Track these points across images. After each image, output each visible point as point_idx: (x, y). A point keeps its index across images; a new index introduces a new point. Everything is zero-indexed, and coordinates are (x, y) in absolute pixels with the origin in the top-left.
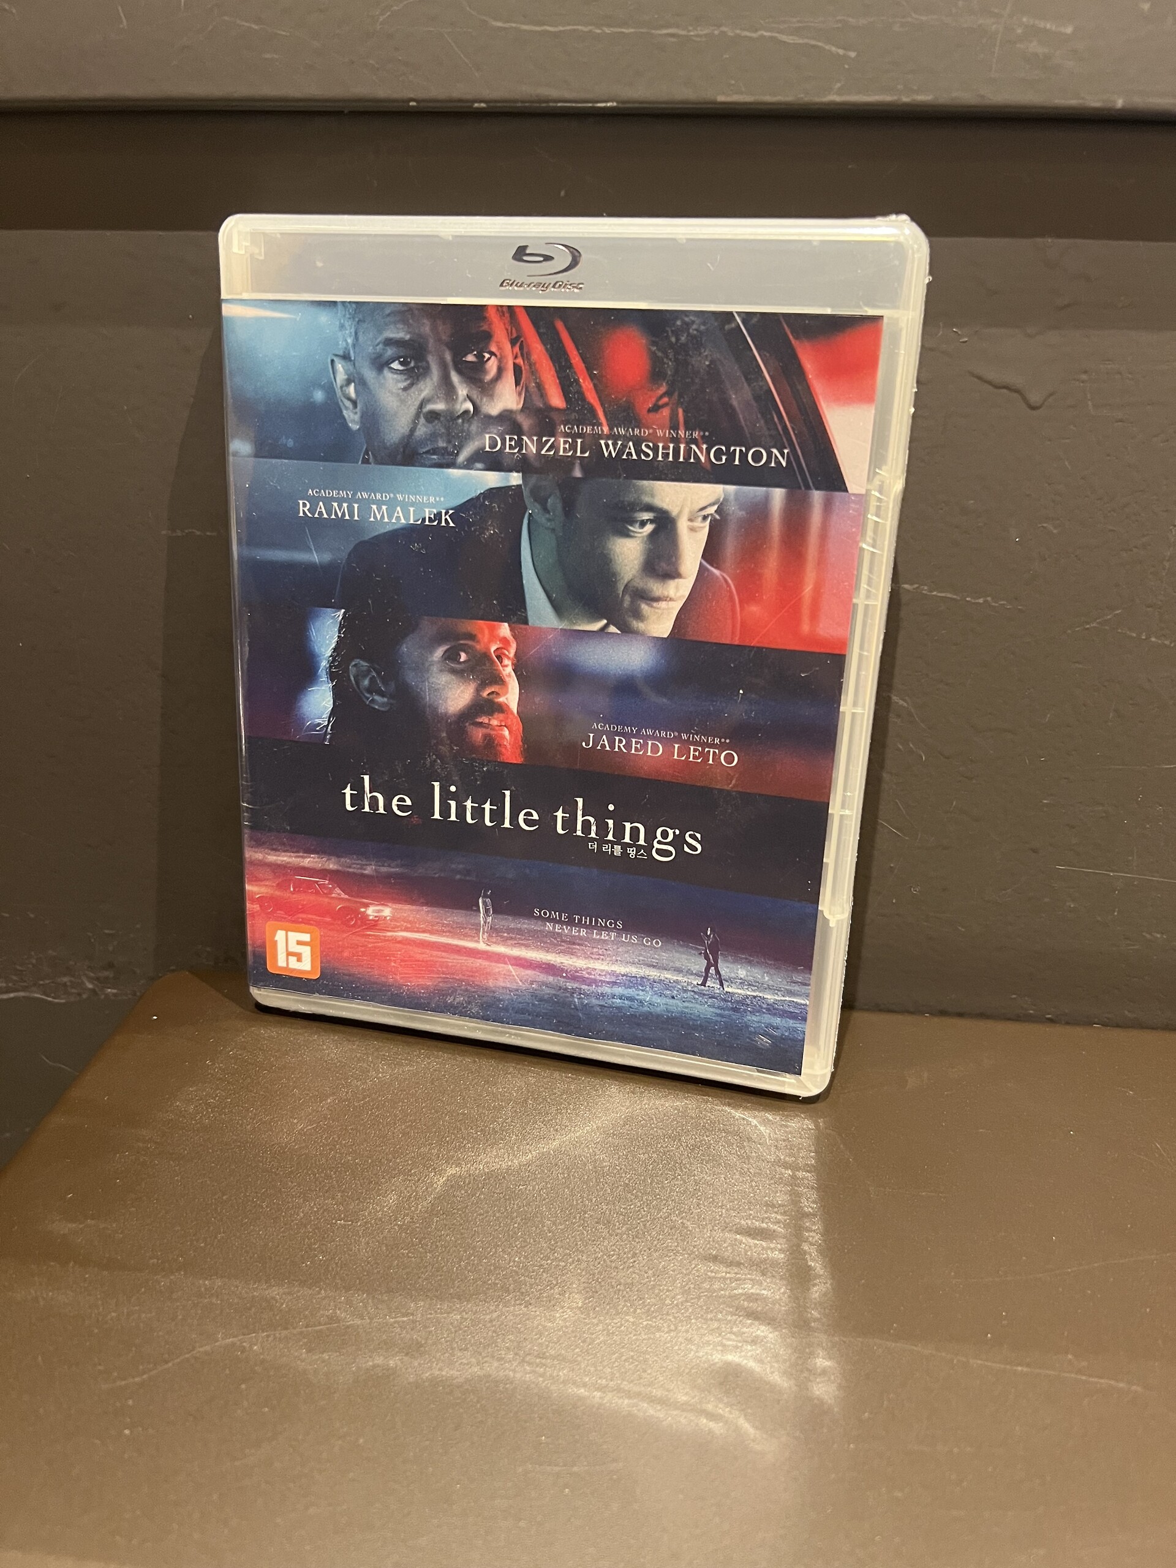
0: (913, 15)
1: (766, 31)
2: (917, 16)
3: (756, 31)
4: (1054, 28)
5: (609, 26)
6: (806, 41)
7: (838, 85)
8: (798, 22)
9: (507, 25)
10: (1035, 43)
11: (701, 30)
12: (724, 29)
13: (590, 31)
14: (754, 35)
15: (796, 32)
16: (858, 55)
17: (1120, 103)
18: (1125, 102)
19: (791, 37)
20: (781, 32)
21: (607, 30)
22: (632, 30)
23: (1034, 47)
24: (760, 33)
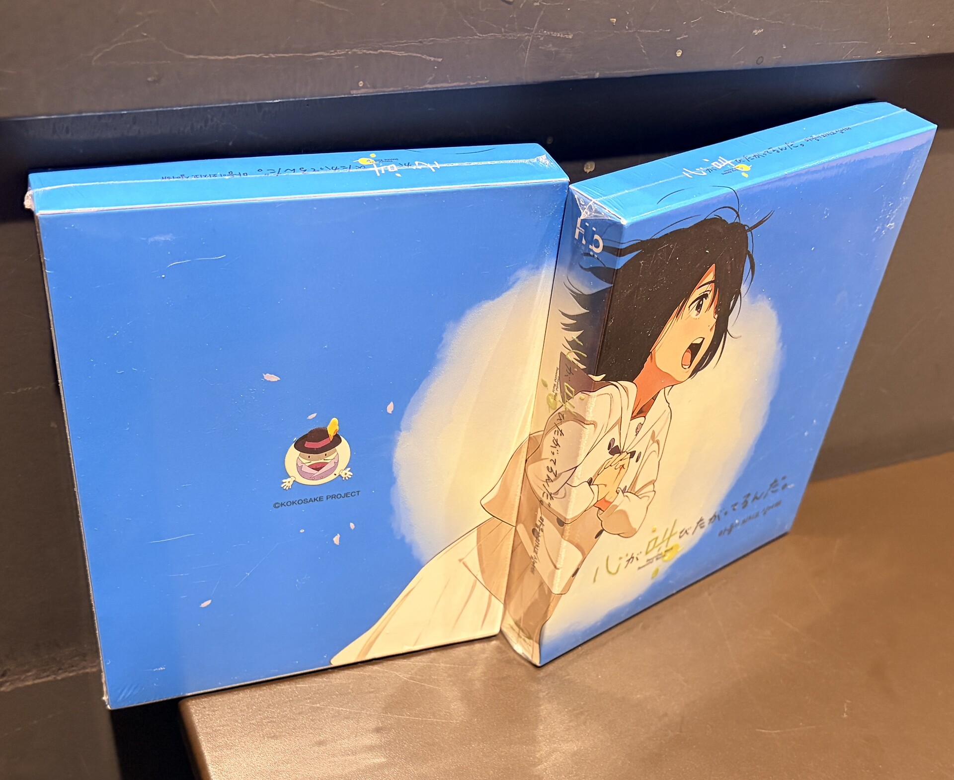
0: (478, 34)
1: (383, 50)
2: (481, 35)
3: (377, 51)
4: (562, 36)
5: (274, 53)
6: (410, 54)
7: (431, 78)
8: (405, 43)
9: (197, 57)
10: (550, 45)
11: (340, 52)
12: (354, 50)
13: (261, 56)
14: (375, 53)
15: (402, 49)
16: (442, 61)
17: (597, 75)
18: (600, 74)
19: (401, 52)
20: (395, 49)
21: (273, 56)
22: (292, 55)
23: (550, 47)
24: (379, 51)
